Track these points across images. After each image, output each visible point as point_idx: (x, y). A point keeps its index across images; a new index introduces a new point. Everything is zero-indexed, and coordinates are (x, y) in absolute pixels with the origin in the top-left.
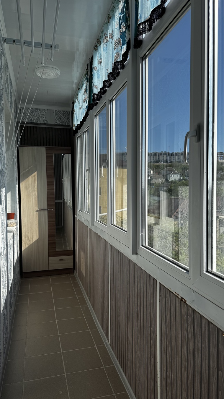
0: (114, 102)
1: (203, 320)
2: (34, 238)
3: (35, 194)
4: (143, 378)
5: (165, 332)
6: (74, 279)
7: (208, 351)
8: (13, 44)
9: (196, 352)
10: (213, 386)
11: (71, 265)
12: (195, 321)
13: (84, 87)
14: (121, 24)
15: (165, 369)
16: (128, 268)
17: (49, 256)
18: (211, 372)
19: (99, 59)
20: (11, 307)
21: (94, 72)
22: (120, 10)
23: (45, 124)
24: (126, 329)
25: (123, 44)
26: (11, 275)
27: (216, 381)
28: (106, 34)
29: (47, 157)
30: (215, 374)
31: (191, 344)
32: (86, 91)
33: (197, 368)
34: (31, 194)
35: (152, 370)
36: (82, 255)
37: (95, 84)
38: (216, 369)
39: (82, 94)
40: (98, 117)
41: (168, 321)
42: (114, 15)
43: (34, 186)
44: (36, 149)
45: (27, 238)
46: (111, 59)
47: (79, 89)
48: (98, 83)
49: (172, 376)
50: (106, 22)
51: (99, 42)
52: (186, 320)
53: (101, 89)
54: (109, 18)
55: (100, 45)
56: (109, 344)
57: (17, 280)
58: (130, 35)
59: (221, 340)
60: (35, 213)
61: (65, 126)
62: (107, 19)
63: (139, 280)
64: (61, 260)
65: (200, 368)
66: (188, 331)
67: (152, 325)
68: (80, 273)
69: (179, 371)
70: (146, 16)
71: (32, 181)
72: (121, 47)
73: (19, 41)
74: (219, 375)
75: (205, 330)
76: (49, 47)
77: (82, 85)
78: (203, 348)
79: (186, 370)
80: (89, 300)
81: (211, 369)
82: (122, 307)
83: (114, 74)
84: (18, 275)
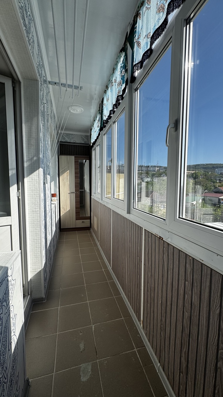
0: (116, 123)
1: (175, 250)
2: (67, 209)
3: (68, 184)
4: (132, 287)
5: (147, 259)
6: (90, 233)
7: (178, 269)
8: (55, 85)
9: (169, 271)
10: (181, 291)
11: (88, 225)
12: (169, 250)
13: (98, 119)
14: (122, 70)
15: (147, 281)
16: (124, 223)
17: (76, 219)
18: (180, 283)
19: (107, 98)
20: (54, 247)
21: (104, 106)
22: (121, 62)
23: (74, 143)
24: (122, 259)
25: (123, 83)
26: (54, 229)
27: (184, 288)
28: (112, 81)
29: (75, 162)
30: (183, 284)
31: (165, 265)
32: (99, 121)
33: (169, 280)
34: (66, 184)
35: (138, 282)
36: (95, 219)
37: (104, 114)
38: (183, 280)
39: (96, 123)
40: (106, 135)
41: (150, 252)
42: (117, 67)
43: (68, 178)
44: (69, 157)
45: (63, 209)
46: (115, 96)
47: (94, 121)
48: (106, 113)
49: (152, 286)
50: (112, 73)
51: (107, 87)
52: (162, 250)
53: (108, 116)
54: (114, 70)
55: (108, 89)
56: (111, 268)
57: (57, 232)
58: (128, 76)
59: (188, 262)
60: (68, 194)
61: (86, 144)
62: (112, 72)
63: (130, 229)
64: (83, 222)
65: (172, 280)
66: (164, 257)
67: (139, 256)
68: (94, 229)
69: (157, 282)
70: (139, 59)
71: (66, 176)
72: (122, 85)
73: (58, 83)
74: (186, 284)
75: (176, 256)
76: (76, 88)
77: (97, 117)
78: (174, 268)
79: (162, 282)
80: (99, 244)
81: (180, 280)
82: (119, 246)
83: (117, 105)
84: (58, 230)
